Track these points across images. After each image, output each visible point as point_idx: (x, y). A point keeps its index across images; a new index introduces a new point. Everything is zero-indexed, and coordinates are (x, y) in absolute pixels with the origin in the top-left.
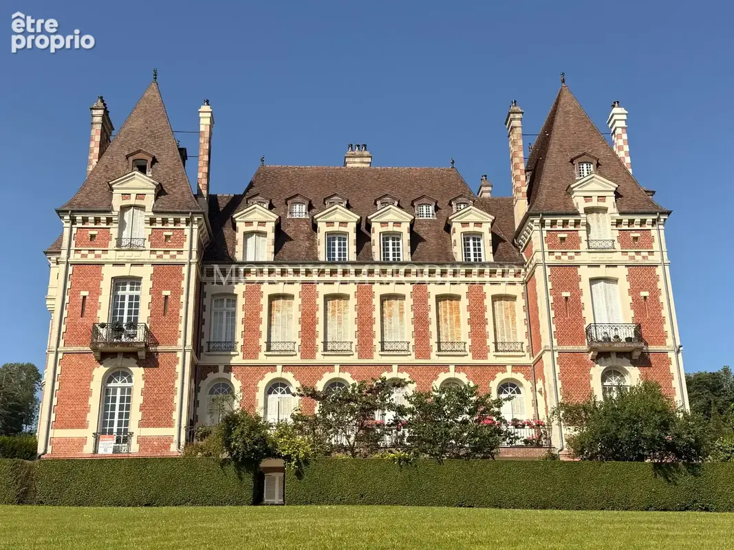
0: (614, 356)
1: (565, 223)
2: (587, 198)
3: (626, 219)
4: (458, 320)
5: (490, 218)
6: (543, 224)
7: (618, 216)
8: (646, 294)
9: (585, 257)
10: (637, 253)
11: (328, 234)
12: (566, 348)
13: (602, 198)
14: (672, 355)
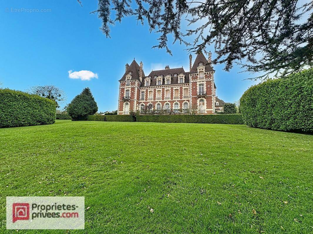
0: (202, 97)
1: (195, 75)
2: (200, 70)
3: (206, 73)
4: (178, 93)
5: (184, 75)
6: (191, 75)
7: (205, 72)
8: (209, 86)
9: (198, 81)
10: (208, 79)
11: (158, 81)
12: (194, 97)
13: (202, 69)
14: (212, 97)
